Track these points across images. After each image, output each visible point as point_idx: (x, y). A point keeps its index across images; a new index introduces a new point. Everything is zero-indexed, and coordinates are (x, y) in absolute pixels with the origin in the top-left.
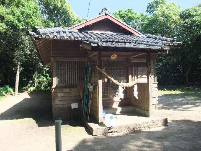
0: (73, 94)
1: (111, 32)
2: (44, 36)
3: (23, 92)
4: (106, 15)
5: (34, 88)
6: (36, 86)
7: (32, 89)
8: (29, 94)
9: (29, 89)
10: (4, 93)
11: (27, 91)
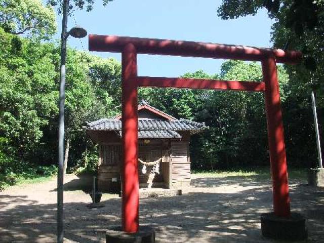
0: (114, 171)
1: (149, 118)
2: (92, 129)
3: (70, 173)
4: (143, 105)
5: (84, 169)
6: (86, 166)
7: (81, 169)
8: (77, 176)
9: (78, 170)
10: (51, 174)
11: (76, 172)
